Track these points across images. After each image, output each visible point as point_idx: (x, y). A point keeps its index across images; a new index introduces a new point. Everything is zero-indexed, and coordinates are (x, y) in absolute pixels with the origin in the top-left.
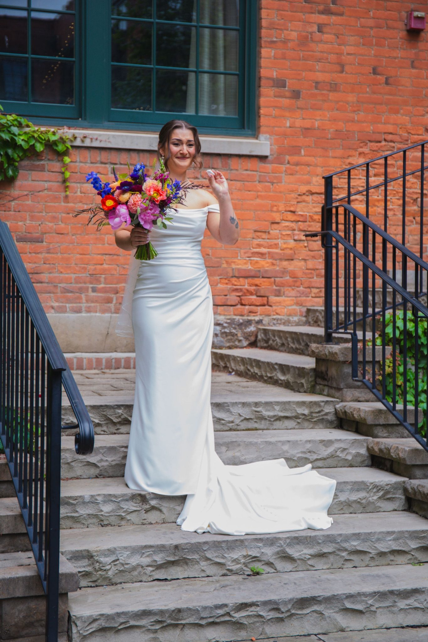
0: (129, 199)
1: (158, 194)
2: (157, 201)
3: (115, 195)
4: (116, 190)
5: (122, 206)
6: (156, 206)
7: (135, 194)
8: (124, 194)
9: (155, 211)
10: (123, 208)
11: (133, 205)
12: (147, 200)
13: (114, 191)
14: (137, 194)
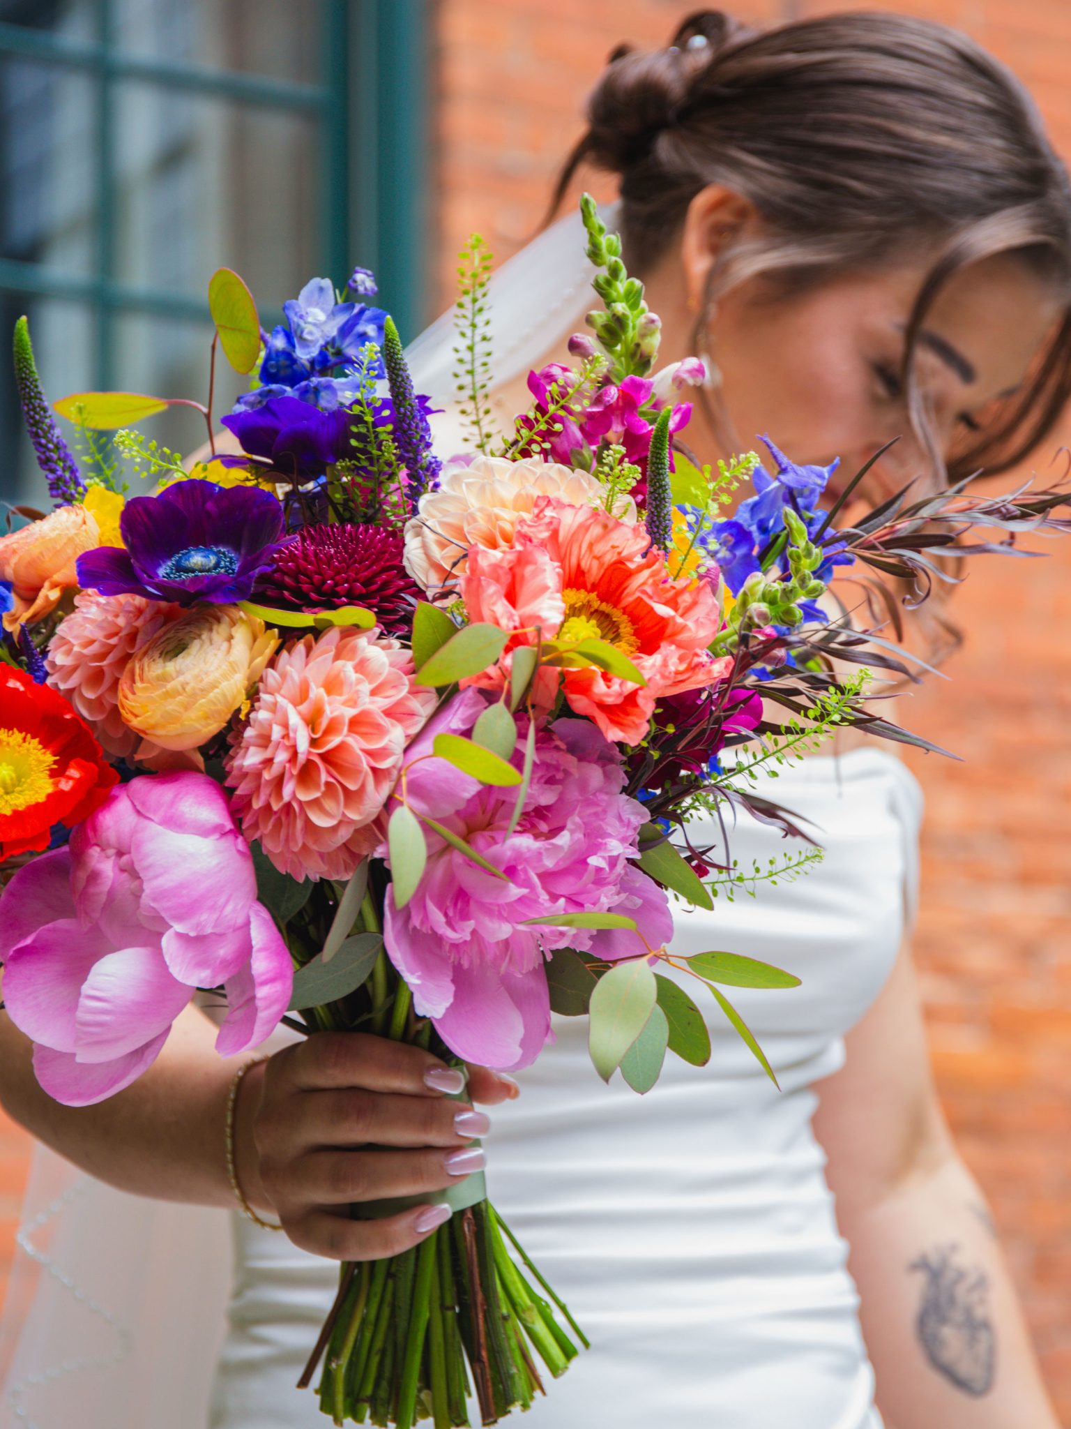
0: (253, 695)
1: (610, 630)
2: (623, 709)
3: (59, 657)
4: (66, 604)
5: (161, 794)
6: (595, 775)
7: (317, 632)
8: (176, 649)
9: (594, 838)
10: (174, 822)
11: (306, 774)
12: (489, 696)
13: (48, 621)
14: (353, 630)
